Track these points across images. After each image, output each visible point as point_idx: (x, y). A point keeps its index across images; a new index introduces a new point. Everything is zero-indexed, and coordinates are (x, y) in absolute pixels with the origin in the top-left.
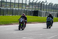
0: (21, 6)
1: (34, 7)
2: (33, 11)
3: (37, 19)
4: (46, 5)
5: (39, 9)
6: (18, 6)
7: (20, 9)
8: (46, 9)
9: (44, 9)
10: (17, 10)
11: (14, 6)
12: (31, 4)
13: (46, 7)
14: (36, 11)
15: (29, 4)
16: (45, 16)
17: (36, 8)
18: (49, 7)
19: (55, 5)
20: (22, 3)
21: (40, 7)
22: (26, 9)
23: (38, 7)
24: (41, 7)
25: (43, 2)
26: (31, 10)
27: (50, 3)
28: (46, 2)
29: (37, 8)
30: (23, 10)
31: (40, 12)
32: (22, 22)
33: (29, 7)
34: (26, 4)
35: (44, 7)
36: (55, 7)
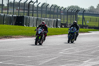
1: (17, 10)
3: (21, 31)
5: (25, 14)
8: (37, 13)
9: (33, 13)
12: (10, 5)
13: (37, 11)
14: (20, 17)
15: (8, 4)
16: (35, 25)
17: (20, 11)
18: (42, 11)
19: (53, 7)
21: (26, 10)
23: (24, 10)
24: (28, 10)
25: (31, 1)
26: (11, 15)
27: (43, 3)
28: (37, 2)
29: (22, 11)
31: (27, 18)
33: (8, 9)
34: (2, 5)
35: (33, 10)
36: (52, 10)
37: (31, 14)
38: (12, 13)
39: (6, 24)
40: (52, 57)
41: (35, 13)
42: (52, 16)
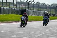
0: (8, 5)
1: (22, 6)
2: (20, 10)
4: (33, 4)
5: (26, 8)
6: (6, 5)
7: (7, 8)
8: (33, 8)
9: (31, 8)
10: (5, 9)
11: (2, 5)
12: (18, 3)
13: (33, 6)
14: (24, 10)
15: (17, 3)
17: (24, 7)
18: (36, 6)
19: (42, 4)
20: (9, 2)
21: (27, 6)
22: (14, 8)
23: (26, 6)
24: (28, 6)
25: (30, 1)
26: (18, 9)
27: (37, 2)
28: (33, 1)
30: (10, 9)
31: (27, 11)
32: (24, 20)
33: (17, 6)
34: (13, 3)
35: (31, 6)
36: (42, 6)
37: (30, 9)
38: (19, 8)
39: (15, 14)
40: (42, 33)
41: (32, 8)
42: (42, 9)
